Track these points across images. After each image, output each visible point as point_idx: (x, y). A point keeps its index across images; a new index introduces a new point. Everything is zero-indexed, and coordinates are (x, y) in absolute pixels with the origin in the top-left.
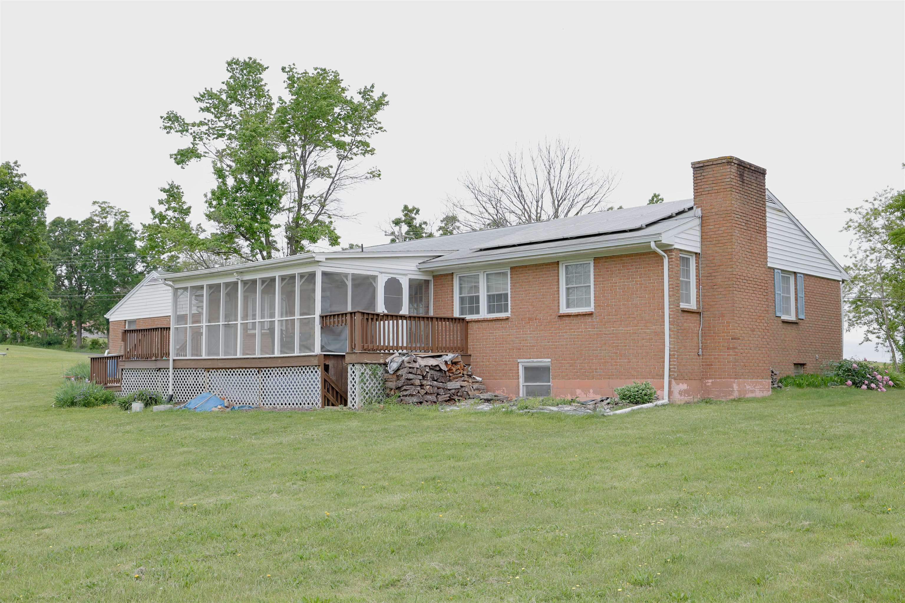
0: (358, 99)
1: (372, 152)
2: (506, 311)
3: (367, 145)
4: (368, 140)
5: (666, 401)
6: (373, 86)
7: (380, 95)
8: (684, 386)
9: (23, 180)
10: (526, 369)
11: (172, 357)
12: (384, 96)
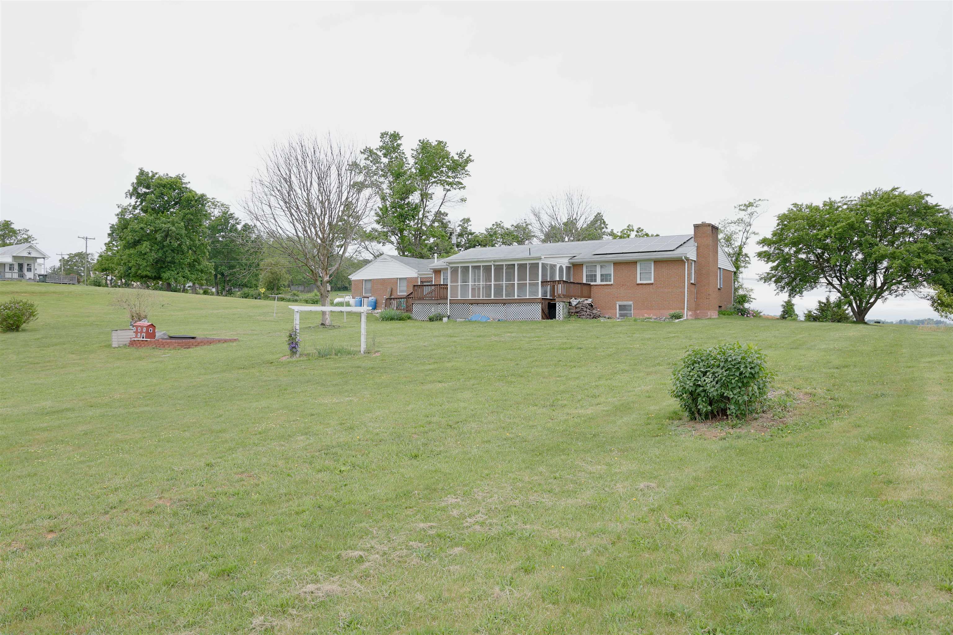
0: (456, 157)
1: (464, 188)
2: (610, 281)
3: (460, 183)
4: (461, 181)
5: (685, 318)
6: (465, 151)
7: (468, 155)
8: (690, 313)
9: (188, 186)
10: (620, 306)
11: (449, 298)
12: (470, 156)
